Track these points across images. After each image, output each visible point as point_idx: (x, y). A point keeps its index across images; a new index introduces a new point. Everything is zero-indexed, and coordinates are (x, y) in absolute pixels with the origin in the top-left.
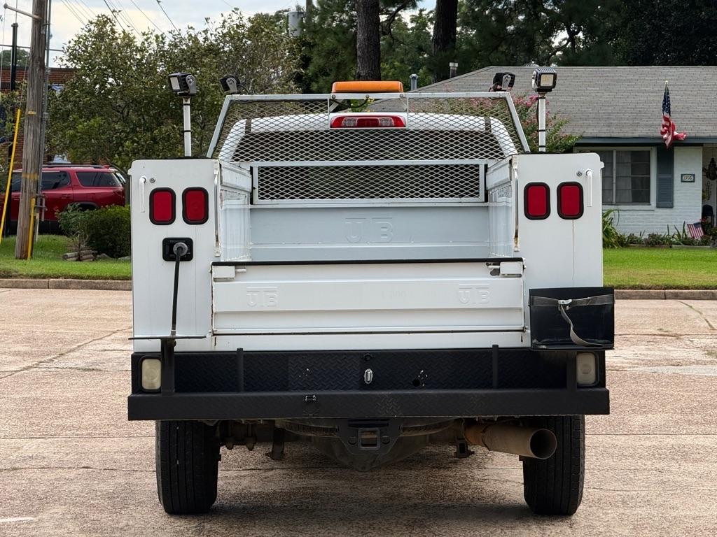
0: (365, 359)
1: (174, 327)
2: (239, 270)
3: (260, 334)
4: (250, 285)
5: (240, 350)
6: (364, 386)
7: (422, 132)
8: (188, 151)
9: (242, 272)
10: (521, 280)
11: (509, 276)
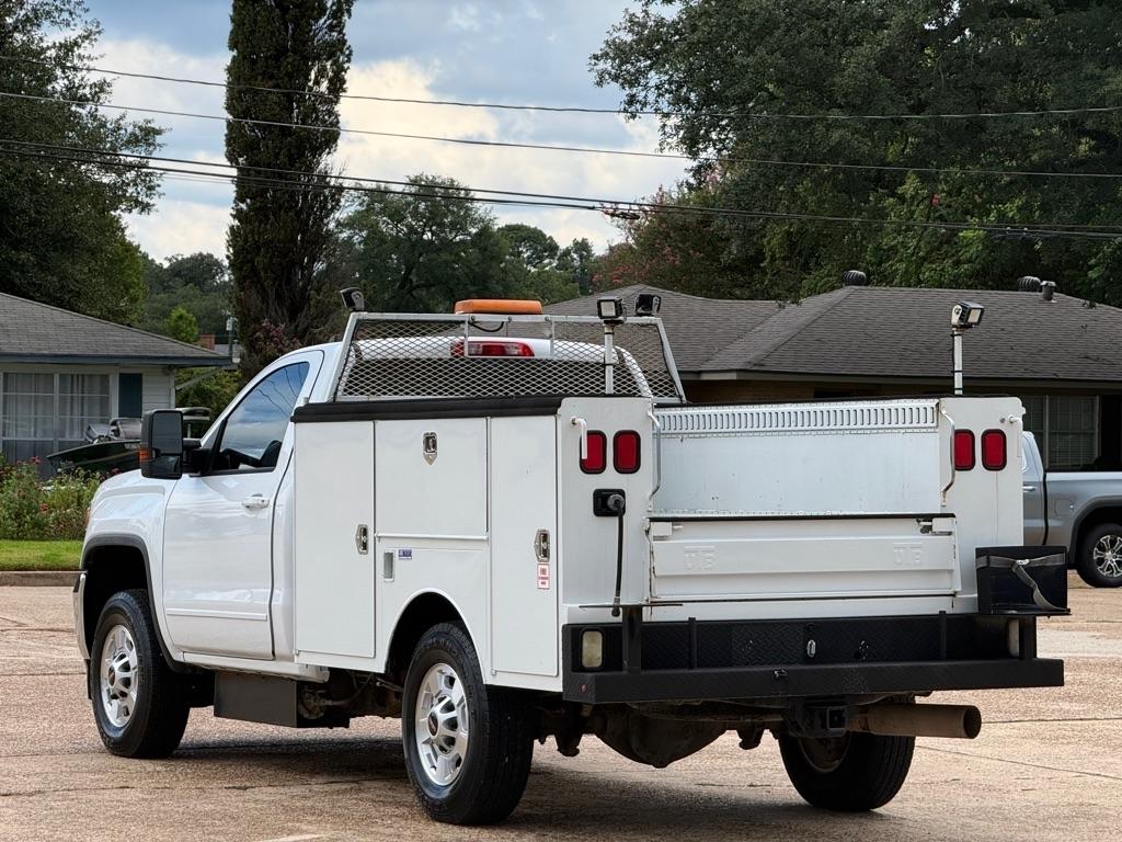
0: (808, 629)
1: (618, 594)
2: (676, 527)
3: (725, 601)
4: (687, 544)
5: (692, 620)
6: (807, 660)
7: (566, 363)
8: (609, 387)
9: (679, 529)
10: (952, 537)
11: (942, 533)
